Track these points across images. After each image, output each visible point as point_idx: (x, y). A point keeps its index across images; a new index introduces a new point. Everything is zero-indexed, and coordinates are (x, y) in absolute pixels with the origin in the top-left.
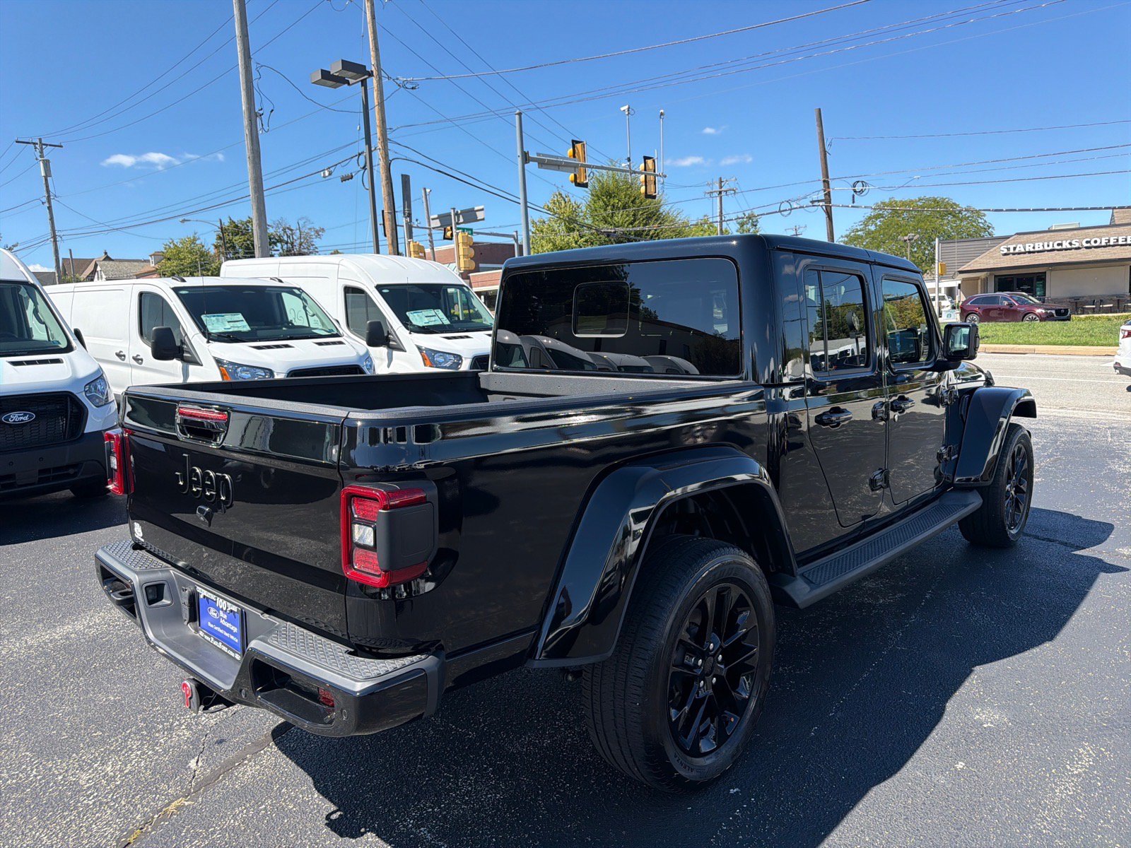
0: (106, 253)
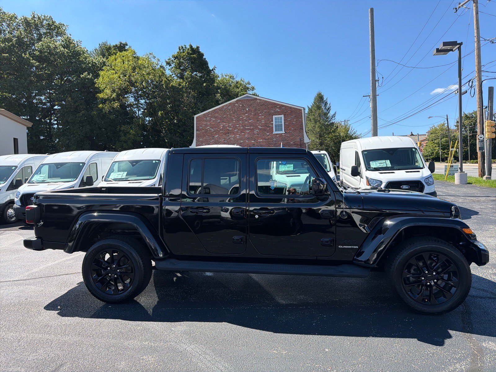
0: (412, 133)
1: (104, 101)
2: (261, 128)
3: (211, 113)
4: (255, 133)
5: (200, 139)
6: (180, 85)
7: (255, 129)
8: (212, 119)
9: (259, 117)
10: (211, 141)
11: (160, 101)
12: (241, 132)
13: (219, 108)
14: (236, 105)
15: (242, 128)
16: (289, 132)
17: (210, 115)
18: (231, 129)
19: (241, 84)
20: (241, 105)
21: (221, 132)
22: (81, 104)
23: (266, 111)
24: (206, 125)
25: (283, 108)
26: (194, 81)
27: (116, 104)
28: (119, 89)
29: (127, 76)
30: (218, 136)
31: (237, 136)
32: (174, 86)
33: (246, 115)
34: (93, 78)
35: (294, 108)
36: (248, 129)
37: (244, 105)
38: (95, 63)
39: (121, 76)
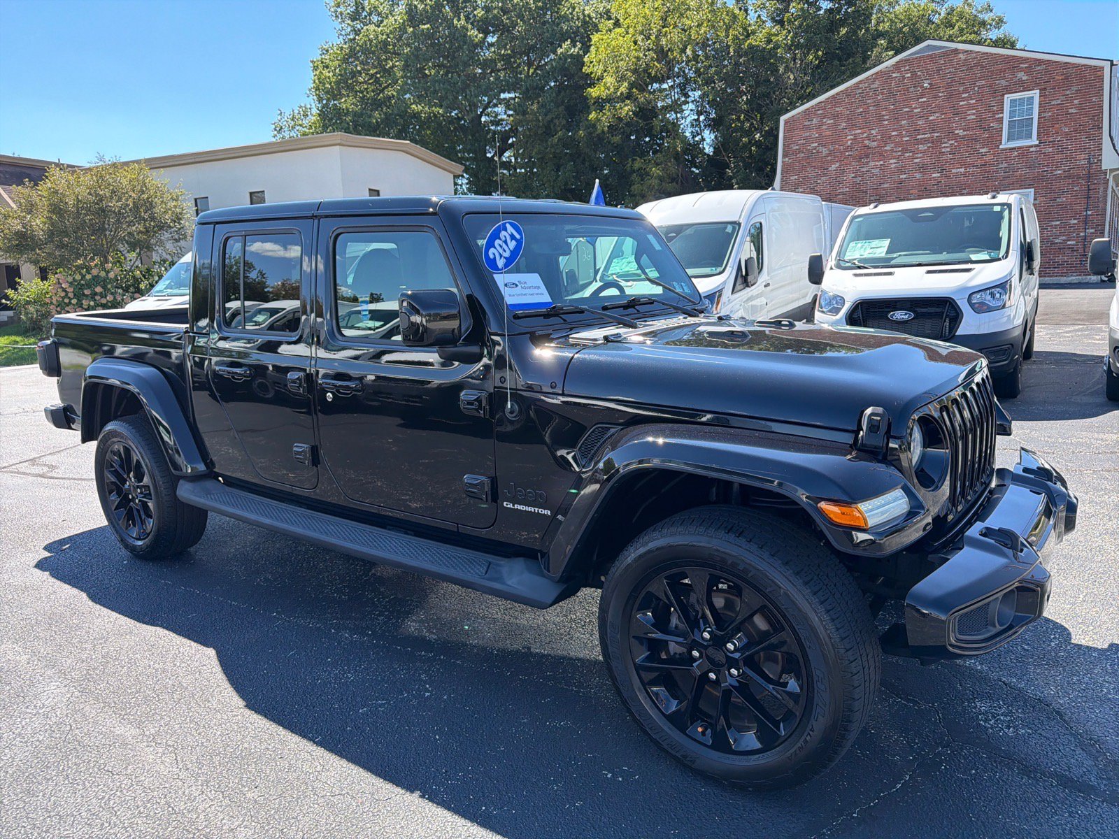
1: (600, 104)
2: (965, 133)
3: (823, 104)
4: (943, 150)
5: (792, 178)
6: (769, 41)
7: (946, 140)
8: (825, 120)
9: (961, 103)
10: (819, 181)
11: (721, 89)
12: (905, 151)
13: (847, 89)
14: (894, 75)
15: (908, 139)
16: (1051, 139)
17: (821, 112)
18: (875, 144)
19: (961, 16)
20: (909, 75)
21: (847, 154)
22: (558, 117)
23: (984, 82)
24: (809, 140)
25: (1039, 68)
26: (807, 25)
27: (626, 108)
28: (635, 71)
29: (653, 37)
30: (838, 165)
31: (891, 161)
32: (754, 46)
33: (922, 100)
34: (581, 52)
35: (1078, 65)
36: (925, 141)
37: (919, 73)
38: (589, 16)
39: (640, 38)
